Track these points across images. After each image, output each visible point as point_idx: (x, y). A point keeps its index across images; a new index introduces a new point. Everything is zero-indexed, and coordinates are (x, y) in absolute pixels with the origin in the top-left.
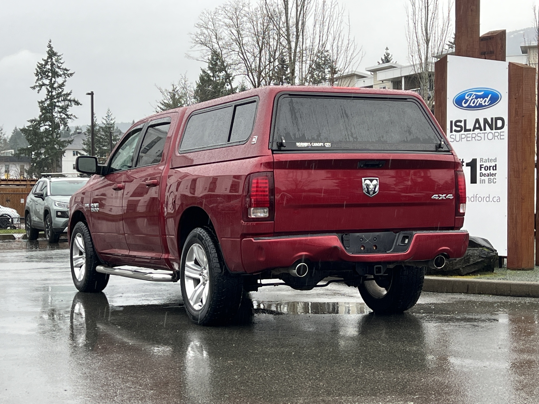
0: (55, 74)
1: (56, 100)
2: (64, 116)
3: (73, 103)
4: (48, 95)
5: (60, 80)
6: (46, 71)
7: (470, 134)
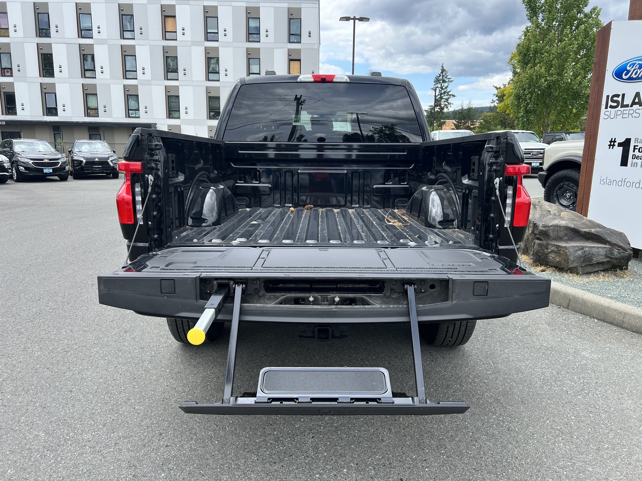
0: (444, 81)
1: (443, 95)
2: (446, 103)
3: (451, 96)
4: (439, 92)
5: (446, 85)
6: (439, 80)
7: (627, 110)
